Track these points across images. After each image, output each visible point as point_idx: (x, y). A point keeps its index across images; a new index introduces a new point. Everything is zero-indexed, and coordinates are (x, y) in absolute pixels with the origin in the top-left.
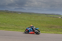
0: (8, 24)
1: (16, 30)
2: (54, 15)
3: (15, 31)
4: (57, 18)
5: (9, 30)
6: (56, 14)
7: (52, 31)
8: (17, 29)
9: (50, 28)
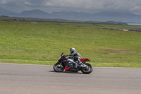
0: (8, 47)
1: (26, 61)
2: (113, 24)
3: (24, 63)
4: (119, 32)
5: (10, 62)
6: (117, 21)
7: (109, 62)
8: (28, 59)
9: (103, 55)
